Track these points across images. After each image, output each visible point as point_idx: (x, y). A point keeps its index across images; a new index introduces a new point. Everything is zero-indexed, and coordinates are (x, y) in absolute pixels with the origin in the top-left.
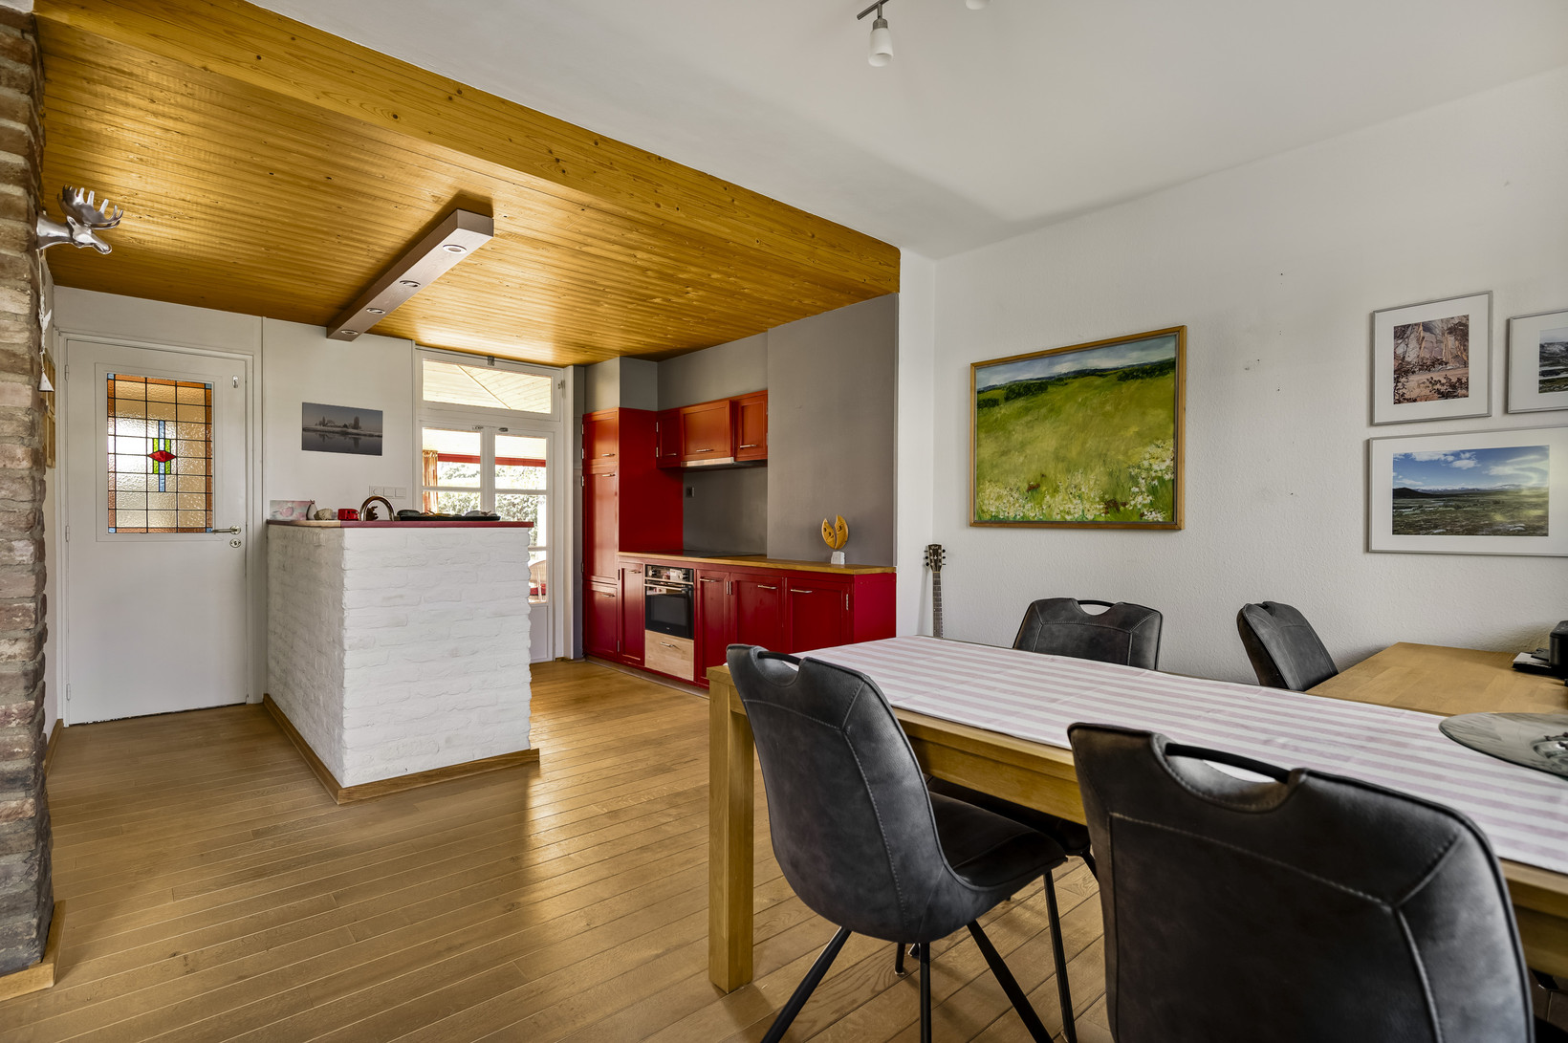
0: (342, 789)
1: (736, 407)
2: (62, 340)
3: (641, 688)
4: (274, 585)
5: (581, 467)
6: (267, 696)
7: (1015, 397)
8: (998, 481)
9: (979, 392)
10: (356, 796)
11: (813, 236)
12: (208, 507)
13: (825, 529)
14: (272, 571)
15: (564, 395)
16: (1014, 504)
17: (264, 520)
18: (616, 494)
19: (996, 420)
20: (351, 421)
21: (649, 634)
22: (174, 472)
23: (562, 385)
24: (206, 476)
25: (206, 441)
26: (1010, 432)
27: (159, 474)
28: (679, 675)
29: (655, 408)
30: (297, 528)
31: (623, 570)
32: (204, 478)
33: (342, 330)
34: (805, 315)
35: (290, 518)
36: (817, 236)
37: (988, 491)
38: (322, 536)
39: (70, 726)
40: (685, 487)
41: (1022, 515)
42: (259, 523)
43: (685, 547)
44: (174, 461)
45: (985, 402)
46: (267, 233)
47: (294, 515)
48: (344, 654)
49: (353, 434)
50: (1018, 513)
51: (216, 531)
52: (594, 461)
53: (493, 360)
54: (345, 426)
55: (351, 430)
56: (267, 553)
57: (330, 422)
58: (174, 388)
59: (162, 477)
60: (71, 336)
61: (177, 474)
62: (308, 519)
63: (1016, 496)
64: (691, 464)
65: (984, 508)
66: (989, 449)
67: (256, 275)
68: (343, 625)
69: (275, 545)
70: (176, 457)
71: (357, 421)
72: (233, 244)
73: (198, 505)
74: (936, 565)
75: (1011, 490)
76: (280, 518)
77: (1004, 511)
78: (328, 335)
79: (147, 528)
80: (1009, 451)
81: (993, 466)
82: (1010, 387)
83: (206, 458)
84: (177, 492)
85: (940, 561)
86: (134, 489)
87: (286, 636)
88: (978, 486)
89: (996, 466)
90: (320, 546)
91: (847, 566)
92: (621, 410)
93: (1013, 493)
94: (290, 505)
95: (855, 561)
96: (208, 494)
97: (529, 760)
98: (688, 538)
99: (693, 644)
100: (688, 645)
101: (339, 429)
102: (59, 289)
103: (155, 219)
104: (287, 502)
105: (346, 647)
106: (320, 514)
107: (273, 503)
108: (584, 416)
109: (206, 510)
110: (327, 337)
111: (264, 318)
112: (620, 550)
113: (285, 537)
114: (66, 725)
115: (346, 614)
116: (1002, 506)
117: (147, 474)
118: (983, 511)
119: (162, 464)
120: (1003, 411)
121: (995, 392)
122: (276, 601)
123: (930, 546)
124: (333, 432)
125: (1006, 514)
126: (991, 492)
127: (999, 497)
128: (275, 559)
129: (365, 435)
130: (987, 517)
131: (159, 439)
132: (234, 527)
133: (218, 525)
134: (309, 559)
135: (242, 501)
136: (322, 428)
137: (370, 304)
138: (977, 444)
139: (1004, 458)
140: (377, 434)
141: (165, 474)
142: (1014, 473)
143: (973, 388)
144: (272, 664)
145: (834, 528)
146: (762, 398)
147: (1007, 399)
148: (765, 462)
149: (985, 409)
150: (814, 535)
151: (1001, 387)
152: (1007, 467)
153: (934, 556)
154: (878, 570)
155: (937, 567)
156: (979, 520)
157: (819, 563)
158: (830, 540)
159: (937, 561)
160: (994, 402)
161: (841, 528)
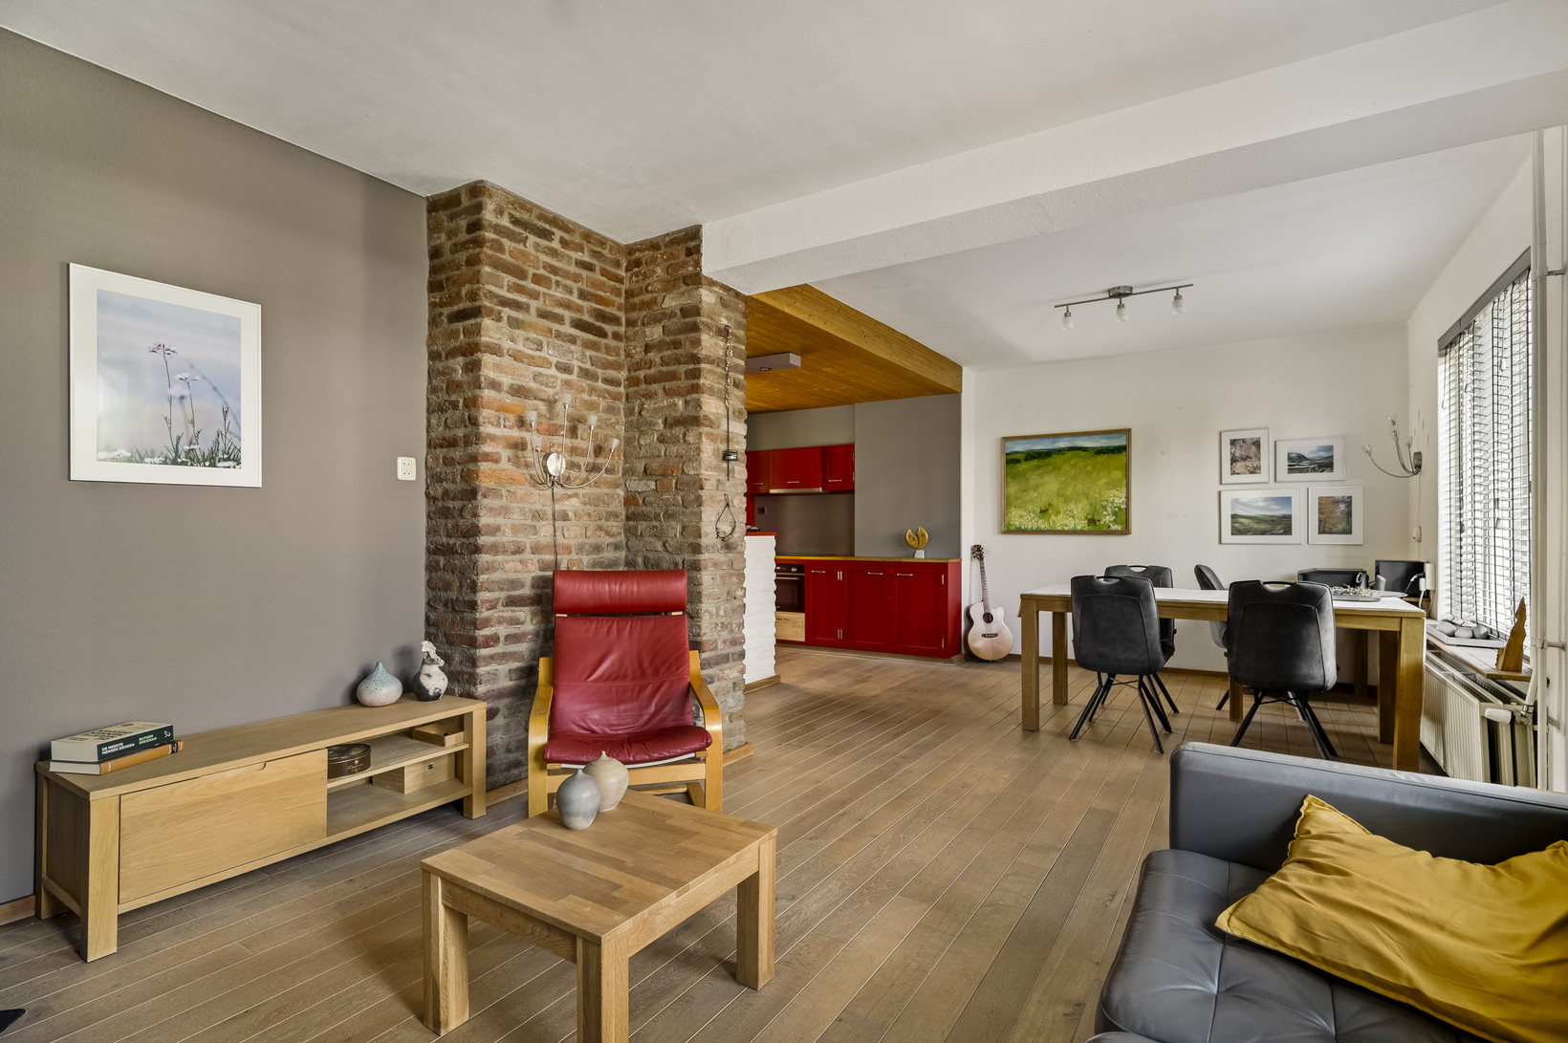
1: (825, 453)
7: (1031, 459)
8: (1020, 506)
9: (1007, 454)
13: (910, 536)
16: (1031, 521)
19: (1019, 471)
26: (1028, 479)
34: (888, 399)
37: (1012, 513)
40: (757, 507)
41: (1036, 527)
45: (1011, 461)
50: (1033, 526)
63: (1033, 516)
64: (772, 491)
65: (1010, 523)
66: (1013, 488)
75: (1029, 512)
80: (1028, 490)
81: (1017, 498)
82: (1027, 452)
88: (1007, 508)
89: (1019, 498)
93: (1031, 515)
95: (928, 557)
99: (804, 617)
100: (800, 618)
116: (1023, 522)
118: (1010, 525)
120: (1023, 466)
121: (1018, 455)
123: (975, 546)
125: (1026, 526)
126: (1014, 513)
127: (1021, 516)
130: (1013, 528)
138: (1006, 484)
139: (1024, 494)
142: (1030, 502)
143: (1002, 452)
145: (917, 536)
146: (849, 449)
147: (1026, 459)
148: (852, 492)
149: (1011, 465)
150: (901, 541)
151: (1022, 453)
152: (1026, 499)
153: (978, 552)
154: (956, 560)
155: (981, 558)
156: (1008, 530)
157: (907, 557)
158: (914, 543)
159: (981, 555)
160: (1018, 461)
161: (923, 535)
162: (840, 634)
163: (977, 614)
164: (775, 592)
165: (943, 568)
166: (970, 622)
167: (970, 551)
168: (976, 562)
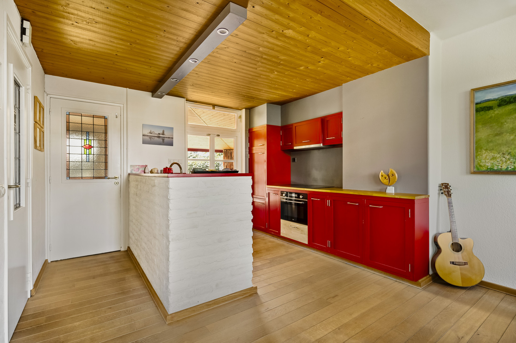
0: (169, 315)
1: (324, 121)
2: (48, 97)
3: (282, 245)
4: (132, 201)
5: (248, 150)
6: (129, 247)
7: (506, 104)
8: (493, 149)
9: (477, 104)
10: (176, 319)
11: (400, 21)
12: (106, 168)
13: (382, 176)
14: (131, 195)
15: (241, 121)
16: (506, 162)
17: (128, 174)
18: (265, 161)
19: (491, 117)
20: (161, 132)
21: (282, 221)
22: (92, 153)
23: (240, 117)
24: (105, 155)
25: (105, 140)
26: (502, 123)
27: (87, 154)
28: (299, 241)
29: (279, 125)
30: (142, 177)
31: (269, 193)
32: (104, 156)
33: (159, 93)
34: (368, 74)
35: (137, 173)
36: (402, 21)
37: (484, 156)
38: (156, 181)
39: (51, 262)
40: (292, 158)
41: (513, 167)
42: (126, 175)
43: (292, 183)
44: (92, 149)
45: (477, 111)
46: (131, 32)
47: (139, 171)
48: (169, 244)
49: (162, 137)
50: (509, 166)
51: (109, 178)
52: (254, 148)
53: (214, 107)
54: (159, 134)
55: (161, 136)
56: (129, 187)
57: (153, 132)
58: (93, 118)
59: (88, 155)
60: (52, 96)
61: (94, 154)
62: (145, 173)
63: (508, 157)
64: (295, 148)
65: (482, 164)
66: (484, 133)
67: (126, 62)
68: (169, 228)
69: (132, 184)
70: (93, 147)
71: (163, 132)
72: (115, 41)
73: (102, 167)
74: (448, 193)
75: (503, 154)
76: (134, 172)
77: (498, 166)
78: (152, 96)
79: (82, 177)
80: (502, 133)
81: (488, 142)
82: (502, 99)
83: (105, 148)
84: (94, 162)
85: (450, 192)
86: (77, 160)
87: (137, 225)
88: (477, 152)
89: (491, 141)
90: (154, 186)
91: (396, 194)
92: (268, 126)
93: (506, 156)
94: (138, 167)
95: (398, 192)
96: (106, 162)
97: (253, 293)
98: (293, 179)
99: (307, 228)
100: (305, 228)
101: (157, 135)
102: (46, 75)
103: (79, 25)
104: (137, 166)
105: (170, 240)
106: (153, 170)
107: (131, 166)
108: (249, 129)
109: (105, 169)
110: (152, 97)
111: (128, 88)
112: (267, 185)
113: (137, 181)
114: (49, 262)
115: (170, 222)
116: (496, 163)
117: (82, 154)
118: (481, 166)
119: (88, 150)
120: (496, 112)
121: (490, 102)
122: (133, 208)
123: (442, 184)
124: (154, 136)
125: (500, 167)
126: (487, 155)
127: (494, 158)
128: (132, 190)
129: (167, 138)
130: (484, 169)
131: (86, 139)
132: (116, 176)
133: (110, 175)
134: (148, 192)
135: (119, 166)
136: (150, 134)
137: (172, 77)
138: (477, 130)
139: (497, 137)
140: (171, 137)
141: (89, 154)
142: (506, 145)
143: (472, 101)
144: (131, 235)
145: (388, 175)
146: (339, 116)
147: (499, 105)
148: (340, 145)
149: (482, 113)
150: (376, 179)
151: (494, 100)
152: (500, 142)
153: (445, 189)
154: (423, 197)
155: (449, 195)
156: (478, 171)
157: (380, 192)
158: (386, 181)
159: (448, 192)
160: (490, 108)
161: (393, 175)
162: (329, 242)
163: (445, 242)
164: (253, 221)
165: (411, 203)
166: (438, 250)
167: (437, 188)
168: (444, 198)
